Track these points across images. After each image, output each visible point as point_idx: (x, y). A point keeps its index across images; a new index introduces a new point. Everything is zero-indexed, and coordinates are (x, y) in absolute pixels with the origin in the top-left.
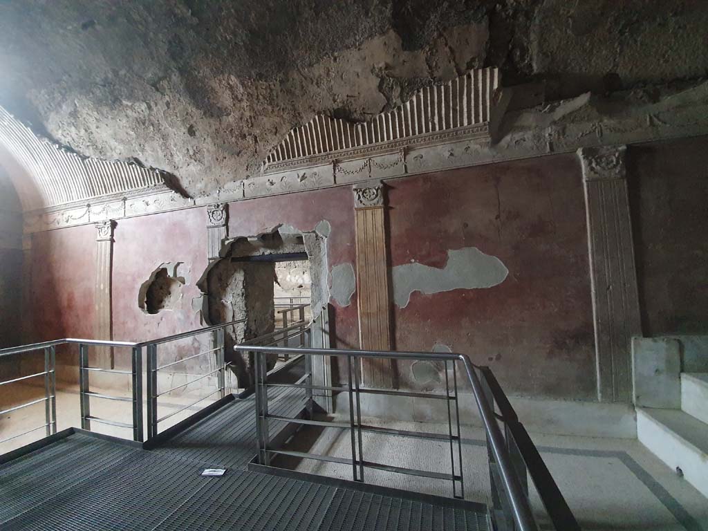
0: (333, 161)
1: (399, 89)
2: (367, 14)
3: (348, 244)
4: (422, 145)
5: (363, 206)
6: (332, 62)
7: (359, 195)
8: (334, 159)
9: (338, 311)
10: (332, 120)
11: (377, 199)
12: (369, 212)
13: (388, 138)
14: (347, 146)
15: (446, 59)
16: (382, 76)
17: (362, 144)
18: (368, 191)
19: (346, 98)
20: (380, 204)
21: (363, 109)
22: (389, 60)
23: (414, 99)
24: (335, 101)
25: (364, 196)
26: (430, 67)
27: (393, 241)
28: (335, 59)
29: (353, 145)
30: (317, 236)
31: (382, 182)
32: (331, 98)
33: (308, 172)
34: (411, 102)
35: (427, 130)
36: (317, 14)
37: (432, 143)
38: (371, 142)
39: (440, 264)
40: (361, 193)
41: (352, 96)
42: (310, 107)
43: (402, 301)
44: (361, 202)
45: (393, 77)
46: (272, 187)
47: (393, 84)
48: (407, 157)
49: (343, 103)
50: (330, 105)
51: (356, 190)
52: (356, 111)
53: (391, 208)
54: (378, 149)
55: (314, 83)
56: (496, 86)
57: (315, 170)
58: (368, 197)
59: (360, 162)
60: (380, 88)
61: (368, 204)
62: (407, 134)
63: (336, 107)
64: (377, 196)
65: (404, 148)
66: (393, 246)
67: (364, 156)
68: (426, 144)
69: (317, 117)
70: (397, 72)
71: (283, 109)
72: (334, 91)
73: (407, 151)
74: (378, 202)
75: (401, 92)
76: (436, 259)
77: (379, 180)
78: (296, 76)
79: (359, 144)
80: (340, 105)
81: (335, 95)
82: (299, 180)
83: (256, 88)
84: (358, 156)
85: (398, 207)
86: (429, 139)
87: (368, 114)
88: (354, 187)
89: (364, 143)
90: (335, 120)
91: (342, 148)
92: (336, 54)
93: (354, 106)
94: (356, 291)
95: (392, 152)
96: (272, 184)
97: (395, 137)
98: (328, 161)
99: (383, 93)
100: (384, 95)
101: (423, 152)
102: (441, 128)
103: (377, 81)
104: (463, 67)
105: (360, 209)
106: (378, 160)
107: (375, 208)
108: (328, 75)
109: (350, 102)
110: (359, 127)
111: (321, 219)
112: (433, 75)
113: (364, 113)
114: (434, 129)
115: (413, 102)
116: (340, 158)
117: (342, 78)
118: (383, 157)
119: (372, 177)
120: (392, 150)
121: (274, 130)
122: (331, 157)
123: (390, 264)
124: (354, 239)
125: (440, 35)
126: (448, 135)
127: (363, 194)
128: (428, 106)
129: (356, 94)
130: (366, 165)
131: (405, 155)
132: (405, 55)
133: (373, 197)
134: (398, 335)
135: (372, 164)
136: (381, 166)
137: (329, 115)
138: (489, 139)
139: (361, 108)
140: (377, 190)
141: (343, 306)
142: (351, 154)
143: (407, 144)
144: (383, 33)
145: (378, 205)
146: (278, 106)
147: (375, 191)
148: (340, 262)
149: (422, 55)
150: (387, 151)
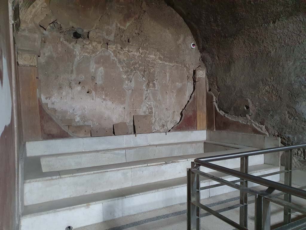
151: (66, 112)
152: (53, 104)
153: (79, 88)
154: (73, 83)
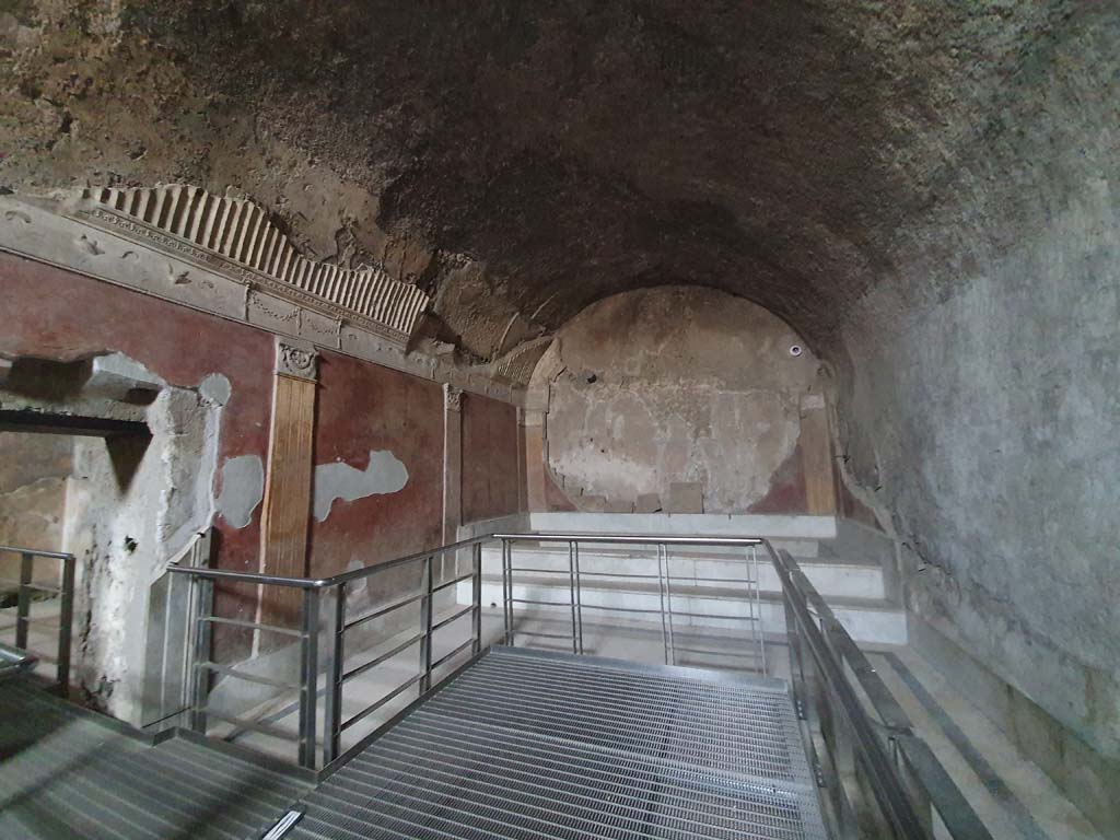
0: (250, 283)
2: (369, 164)
3: (259, 424)
4: (359, 325)
5: (289, 372)
6: (306, 162)
7: (285, 355)
8: (254, 282)
9: (226, 536)
11: (308, 369)
12: (296, 385)
13: (331, 297)
14: (278, 275)
15: (398, 259)
16: (346, 226)
17: (291, 281)
18: (298, 353)
19: (295, 212)
20: (311, 378)
21: (309, 241)
22: (361, 220)
23: (370, 275)
24: (278, 202)
25: (292, 358)
26: (386, 255)
27: (320, 430)
28: (311, 163)
29: (288, 279)
30: (199, 398)
31: (316, 349)
32: (276, 195)
33: (197, 275)
35: (368, 313)
36: (330, 108)
37: (368, 328)
38: (310, 289)
39: (362, 466)
40: (288, 353)
41: (303, 217)
43: (322, 513)
44: (287, 365)
45: (354, 236)
46: (94, 257)
47: (350, 242)
48: (343, 330)
49: (288, 213)
51: (282, 344)
53: (323, 386)
54: (316, 302)
55: (265, 157)
56: (422, 310)
57: (211, 278)
58: (297, 362)
59: (292, 309)
60: (338, 233)
61: (296, 371)
64: (309, 365)
65: (343, 319)
66: (319, 437)
68: (363, 327)
70: (360, 235)
71: (182, 138)
72: (285, 192)
73: (344, 324)
74: (310, 374)
75: (354, 255)
76: (359, 460)
77: (313, 346)
78: (244, 122)
79: (295, 282)
80: (283, 213)
81: (283, 196)
82: (172, 279)
83: (154, 62)
84: (290, 298)
85: (328, 387)
87: (311, 250)
88: (279, 339)
90: (277, 230)
91: (270, 272)
92: (316, 160)
93: (299, 229)
94: (262, 501)
95: (329, 315)
96: (95, 250)
98: (242, 278)
99: (337, 241)
100: (337, 244)
101: (358, 333)
102: (378, 318)
103: (338, 226)
104: (405, 275)
105: (285, 375)
106: (311, 316)
107: (306, 381)
108: (292, 167)
109: (297, 220)
110: (304, 262)
111: (214, 367)
113: (309, 247)
114: (373, 315)
115: (367, 277)
116: (262, 284)
117: (304, 187)
119: (303, 336)
121: (136, 149)
122: (250, 275)
123: (314, 463)
124: (269, 418)
125: (405, 239)
127: (291, 355)
129: (310, 219)
130: (295, 314)
131: (342, 327)
132: (374, 227)
133: (304, 364)
134: (313, 560)
135: (303, 317)
136: (314, 326)
138: (404, 349)
139: (307, 238)
140: (310, 358)
141: (238, 526)
142: (281, 288)
143: (347, 315)
144: (371, 193)
145: (309, 378)
146: (175, 124)
147: (307, 358)
148: (241, 453)
149: (386, 240)
150: (324, 312)
151: (576, 478)
152: (562, 467)
153: (592, 446)
154: (585, 440)
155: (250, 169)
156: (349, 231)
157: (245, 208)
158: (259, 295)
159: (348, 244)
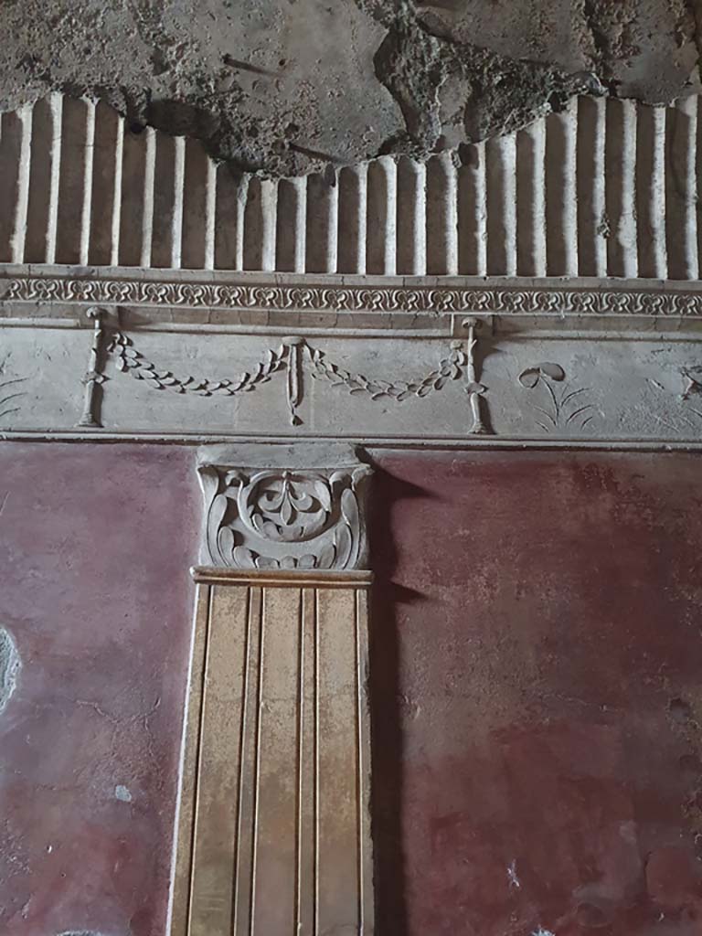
0: (102, 314)
1: (465, 90)
4: (560, 323)
5: (249, 564)
7: (231, 506)
8: (111, 307)
10: (135, 130)
11: (330, 537)
12: (280, 604)
13: (405, 264)
14: (192, 259)
15: (666, 28)
16: (398, 22)
17: (269, 263)
18: (281, 487)
19: (217, 66)
21: (293, 128)
23: (539, 131)
24: (160, 66)
25: (257, 511)
29: (225, 261)
31: (361, 453)
32: (146, 51)
34: (524, 143)
35: (587, 267)
37: (609, 323)
38: (316, 262)
40: (241, 495)
41: (248, 67)
42: (32, 60)
44: (239, 539)
45: (446, 38)
47: (439, 65)
48: (489, 363)
49: (200, 81)
50: (133, 72)
51: (211, 471)
52: (253, 132)
53: (412, 596)
54: (351, 301)
58: (282, 519)
59: (252, 349)
60: (383, 63)
61: (280, 554)
62: (497, 265)
63: (160, 92)
64: (331, 519)
65: (479, 323)
67: (271, 319)
68: (580, 324)
69: (56, 101)
72: (166, 27)
73: (489, 338)
74: (337, 552)
75: (475, 101)
77: (345, 446)
79: (254, 262)
80: (185, 89)
81: (170, 42)
84: (246, 319)
85: (445, 594)
86: (596, 304)
87: (312, 154)
88: (205, 456)
89: (285, 260)
90: (152, 132)
91: (161, 261)
93: (251, 109)
95: (415, 328)
97: (437, 266)
98: (73, 312)
99: (391, 89)
100: (397, 96)
101: (565, 355)
102: (647, 269)
103: (373, 36)
105: (233, 579)
106: (343, 351)
107: (321, 582)
109: (236, 87)
110: (270, 189)
112: (608, 71)
113: (293, 147)
114: (616, 266)
115: (531, 142)
116: (142, 306)
118: (372, 345)
119: (311, 427)
120: (415, 322)
122: (97, 293)
124: (164, 761)
126: (681, 304)
127: (252, 501)
128: (593, 175)
129: (270, 62)
130: (277, 365)
131: (480, 354)
133: (309, 521)
135: (308, 366)
136: (357, 384)
137: (122, 107)
140: (336, 492)
142: (208, 297)
143: (492, 304)
145: (337, 570)
147: (324, 496)
150: (391, 322)
155: (55, 21)
156: (418, 32)
157: (42, 112)
158: (142, 342)
159: (434, 78)
